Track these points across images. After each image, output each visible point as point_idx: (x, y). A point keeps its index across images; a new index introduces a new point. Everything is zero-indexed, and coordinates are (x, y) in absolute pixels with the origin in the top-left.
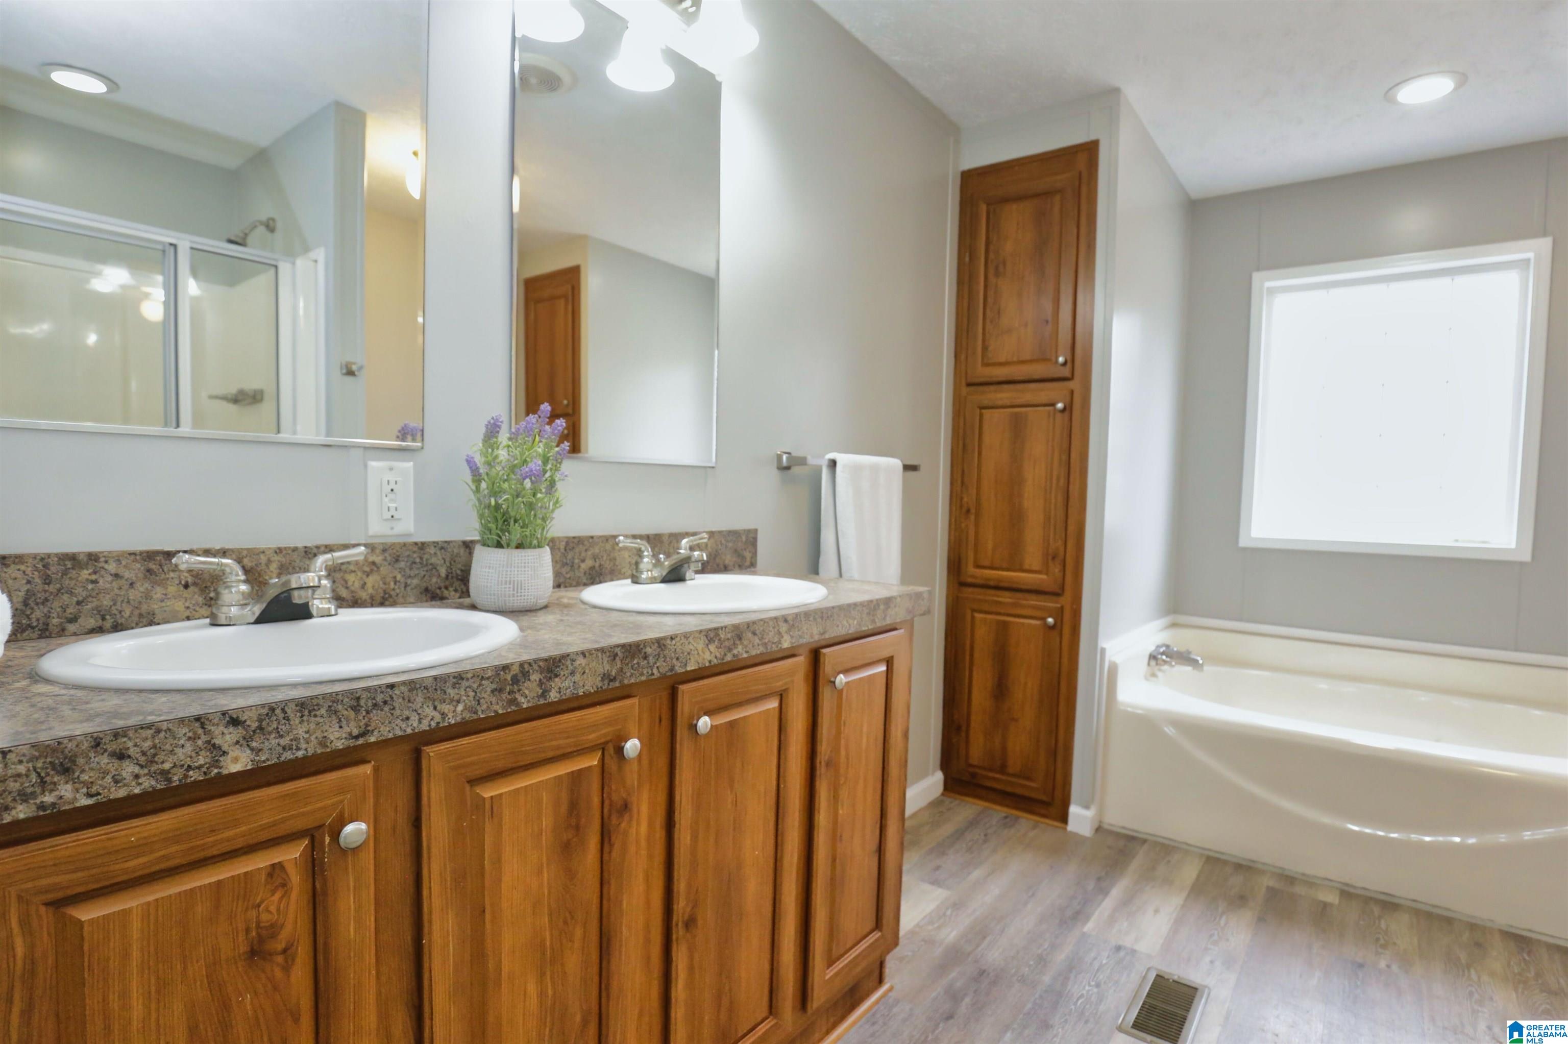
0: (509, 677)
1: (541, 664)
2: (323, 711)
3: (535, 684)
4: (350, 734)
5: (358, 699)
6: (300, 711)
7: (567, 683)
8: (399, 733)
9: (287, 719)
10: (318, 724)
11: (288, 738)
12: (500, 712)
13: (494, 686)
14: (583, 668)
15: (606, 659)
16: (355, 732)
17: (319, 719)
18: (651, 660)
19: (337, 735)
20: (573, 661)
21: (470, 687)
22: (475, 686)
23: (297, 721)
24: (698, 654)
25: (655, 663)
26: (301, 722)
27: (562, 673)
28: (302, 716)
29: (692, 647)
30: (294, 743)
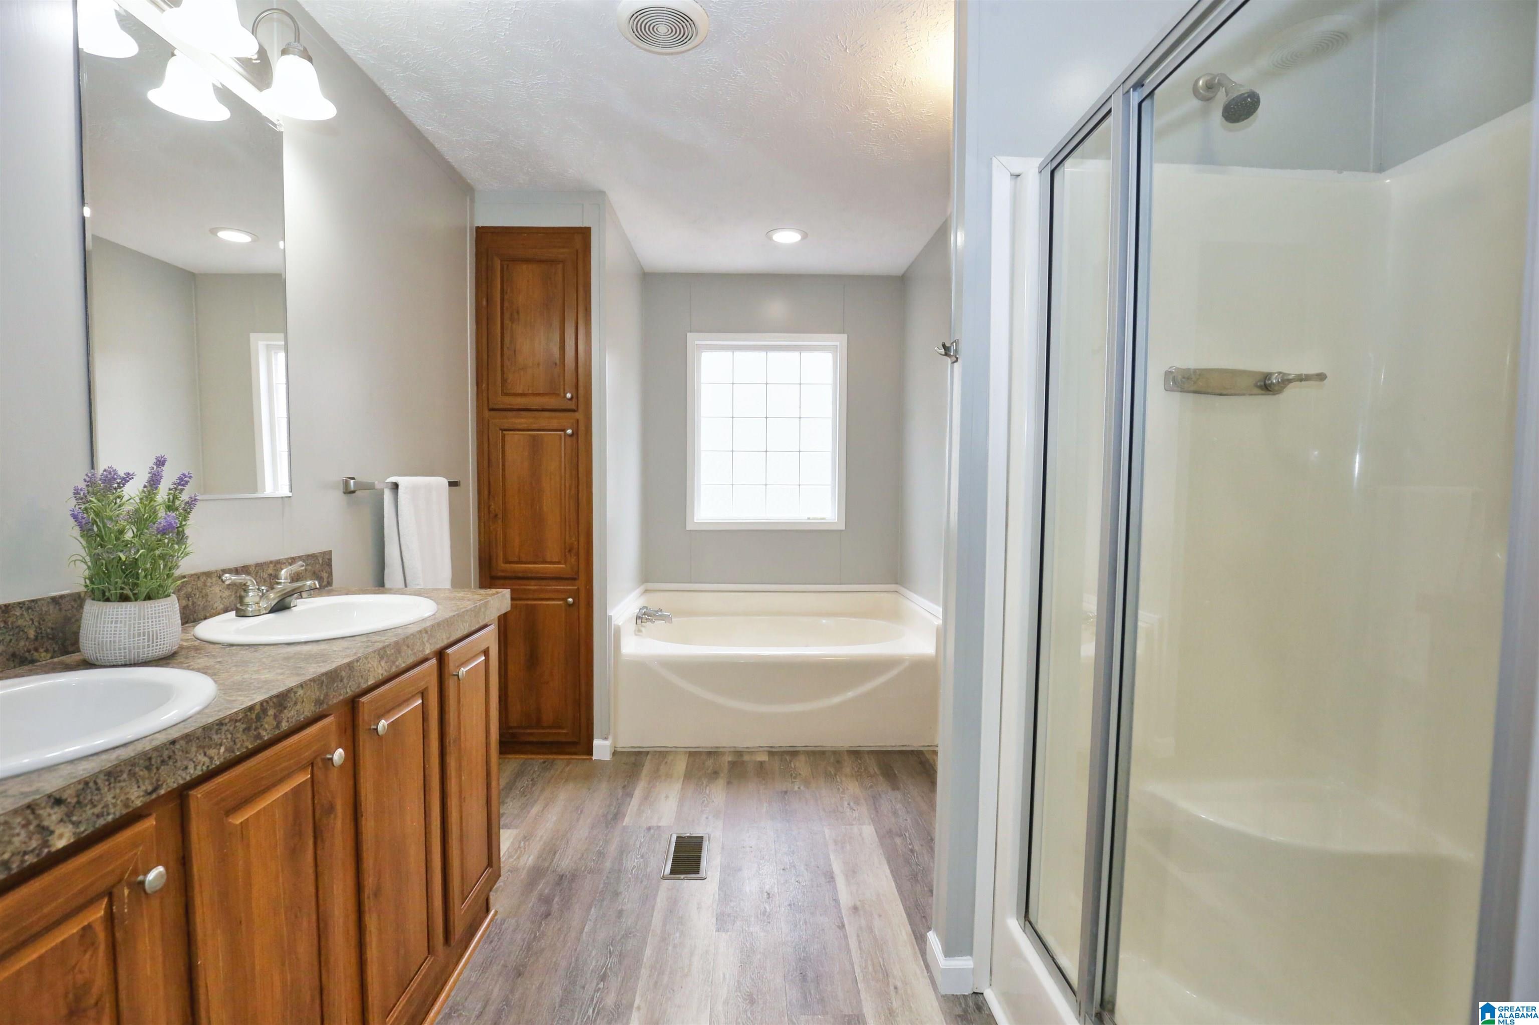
0: (254, 716)
1: (275, 700)
2: (125, 776)
3: (272, 718)
4: (146, 791)
5: (150, 759)
6: (108, 780)
7: (292, 713)
8: (181, 782)
9: (98, 789)
10: (122, 788)
11: (100, 806)
12: (250, 747)
13: (244, 726)
14: (303, 698)
15: (316, 687)
16: (150, 788)
17: (123, 784)
18: (345, 681)
19: (136, 794)
20: (295, 693)
21: (227, 730)
22: (231, 728)
23: (106, 789)
24: (374, 670)
25: (348, 683)
26: (109, 790)
27: (289, 705)
28: (110, 784)
29: (370, 665)
30: (105, 810)
